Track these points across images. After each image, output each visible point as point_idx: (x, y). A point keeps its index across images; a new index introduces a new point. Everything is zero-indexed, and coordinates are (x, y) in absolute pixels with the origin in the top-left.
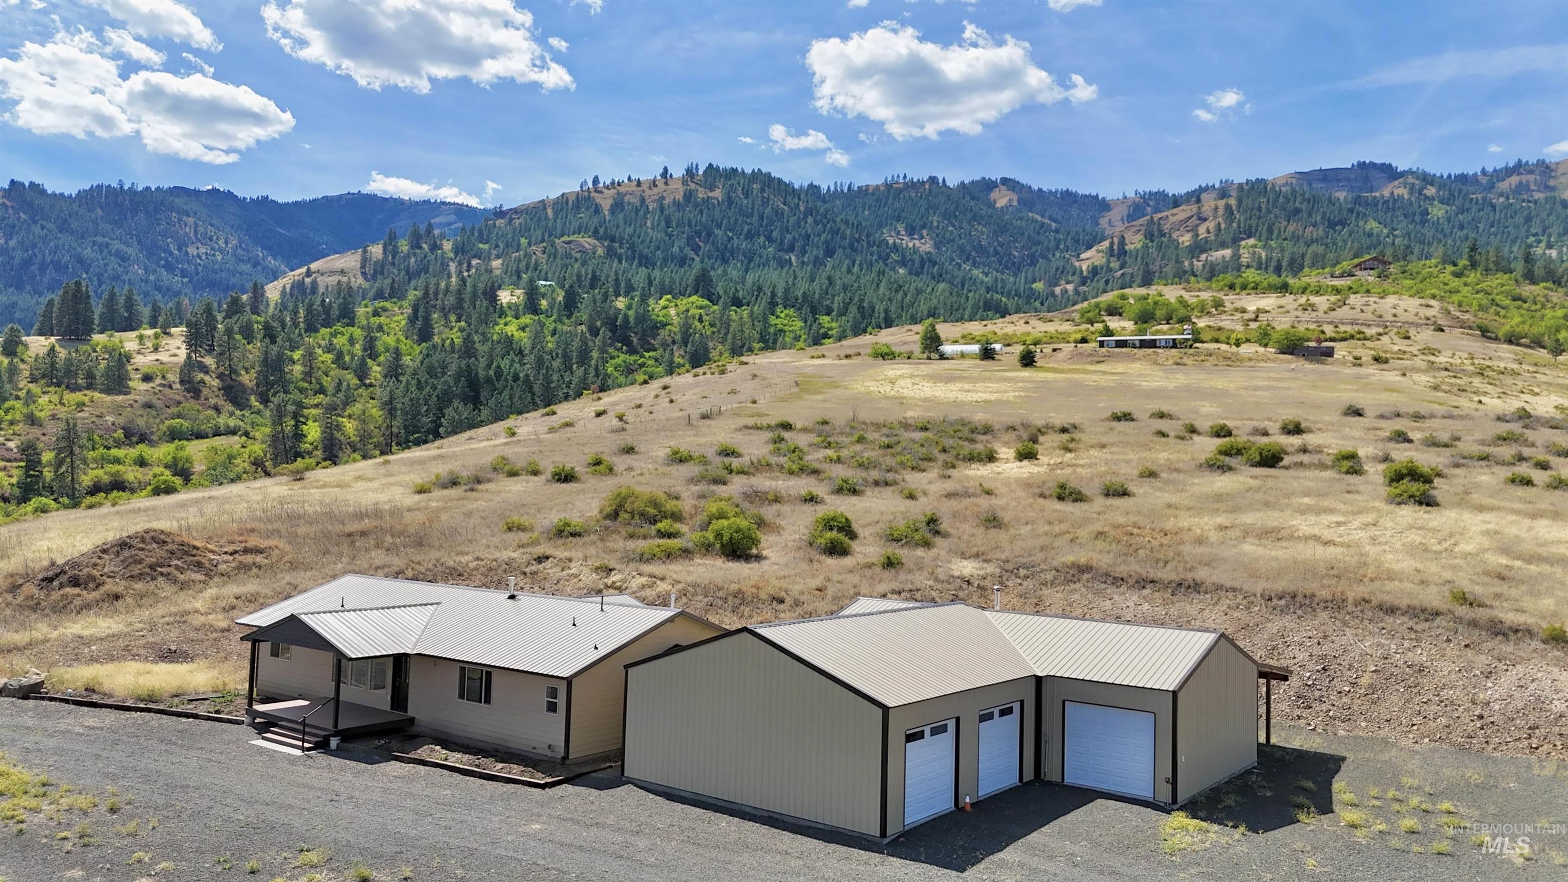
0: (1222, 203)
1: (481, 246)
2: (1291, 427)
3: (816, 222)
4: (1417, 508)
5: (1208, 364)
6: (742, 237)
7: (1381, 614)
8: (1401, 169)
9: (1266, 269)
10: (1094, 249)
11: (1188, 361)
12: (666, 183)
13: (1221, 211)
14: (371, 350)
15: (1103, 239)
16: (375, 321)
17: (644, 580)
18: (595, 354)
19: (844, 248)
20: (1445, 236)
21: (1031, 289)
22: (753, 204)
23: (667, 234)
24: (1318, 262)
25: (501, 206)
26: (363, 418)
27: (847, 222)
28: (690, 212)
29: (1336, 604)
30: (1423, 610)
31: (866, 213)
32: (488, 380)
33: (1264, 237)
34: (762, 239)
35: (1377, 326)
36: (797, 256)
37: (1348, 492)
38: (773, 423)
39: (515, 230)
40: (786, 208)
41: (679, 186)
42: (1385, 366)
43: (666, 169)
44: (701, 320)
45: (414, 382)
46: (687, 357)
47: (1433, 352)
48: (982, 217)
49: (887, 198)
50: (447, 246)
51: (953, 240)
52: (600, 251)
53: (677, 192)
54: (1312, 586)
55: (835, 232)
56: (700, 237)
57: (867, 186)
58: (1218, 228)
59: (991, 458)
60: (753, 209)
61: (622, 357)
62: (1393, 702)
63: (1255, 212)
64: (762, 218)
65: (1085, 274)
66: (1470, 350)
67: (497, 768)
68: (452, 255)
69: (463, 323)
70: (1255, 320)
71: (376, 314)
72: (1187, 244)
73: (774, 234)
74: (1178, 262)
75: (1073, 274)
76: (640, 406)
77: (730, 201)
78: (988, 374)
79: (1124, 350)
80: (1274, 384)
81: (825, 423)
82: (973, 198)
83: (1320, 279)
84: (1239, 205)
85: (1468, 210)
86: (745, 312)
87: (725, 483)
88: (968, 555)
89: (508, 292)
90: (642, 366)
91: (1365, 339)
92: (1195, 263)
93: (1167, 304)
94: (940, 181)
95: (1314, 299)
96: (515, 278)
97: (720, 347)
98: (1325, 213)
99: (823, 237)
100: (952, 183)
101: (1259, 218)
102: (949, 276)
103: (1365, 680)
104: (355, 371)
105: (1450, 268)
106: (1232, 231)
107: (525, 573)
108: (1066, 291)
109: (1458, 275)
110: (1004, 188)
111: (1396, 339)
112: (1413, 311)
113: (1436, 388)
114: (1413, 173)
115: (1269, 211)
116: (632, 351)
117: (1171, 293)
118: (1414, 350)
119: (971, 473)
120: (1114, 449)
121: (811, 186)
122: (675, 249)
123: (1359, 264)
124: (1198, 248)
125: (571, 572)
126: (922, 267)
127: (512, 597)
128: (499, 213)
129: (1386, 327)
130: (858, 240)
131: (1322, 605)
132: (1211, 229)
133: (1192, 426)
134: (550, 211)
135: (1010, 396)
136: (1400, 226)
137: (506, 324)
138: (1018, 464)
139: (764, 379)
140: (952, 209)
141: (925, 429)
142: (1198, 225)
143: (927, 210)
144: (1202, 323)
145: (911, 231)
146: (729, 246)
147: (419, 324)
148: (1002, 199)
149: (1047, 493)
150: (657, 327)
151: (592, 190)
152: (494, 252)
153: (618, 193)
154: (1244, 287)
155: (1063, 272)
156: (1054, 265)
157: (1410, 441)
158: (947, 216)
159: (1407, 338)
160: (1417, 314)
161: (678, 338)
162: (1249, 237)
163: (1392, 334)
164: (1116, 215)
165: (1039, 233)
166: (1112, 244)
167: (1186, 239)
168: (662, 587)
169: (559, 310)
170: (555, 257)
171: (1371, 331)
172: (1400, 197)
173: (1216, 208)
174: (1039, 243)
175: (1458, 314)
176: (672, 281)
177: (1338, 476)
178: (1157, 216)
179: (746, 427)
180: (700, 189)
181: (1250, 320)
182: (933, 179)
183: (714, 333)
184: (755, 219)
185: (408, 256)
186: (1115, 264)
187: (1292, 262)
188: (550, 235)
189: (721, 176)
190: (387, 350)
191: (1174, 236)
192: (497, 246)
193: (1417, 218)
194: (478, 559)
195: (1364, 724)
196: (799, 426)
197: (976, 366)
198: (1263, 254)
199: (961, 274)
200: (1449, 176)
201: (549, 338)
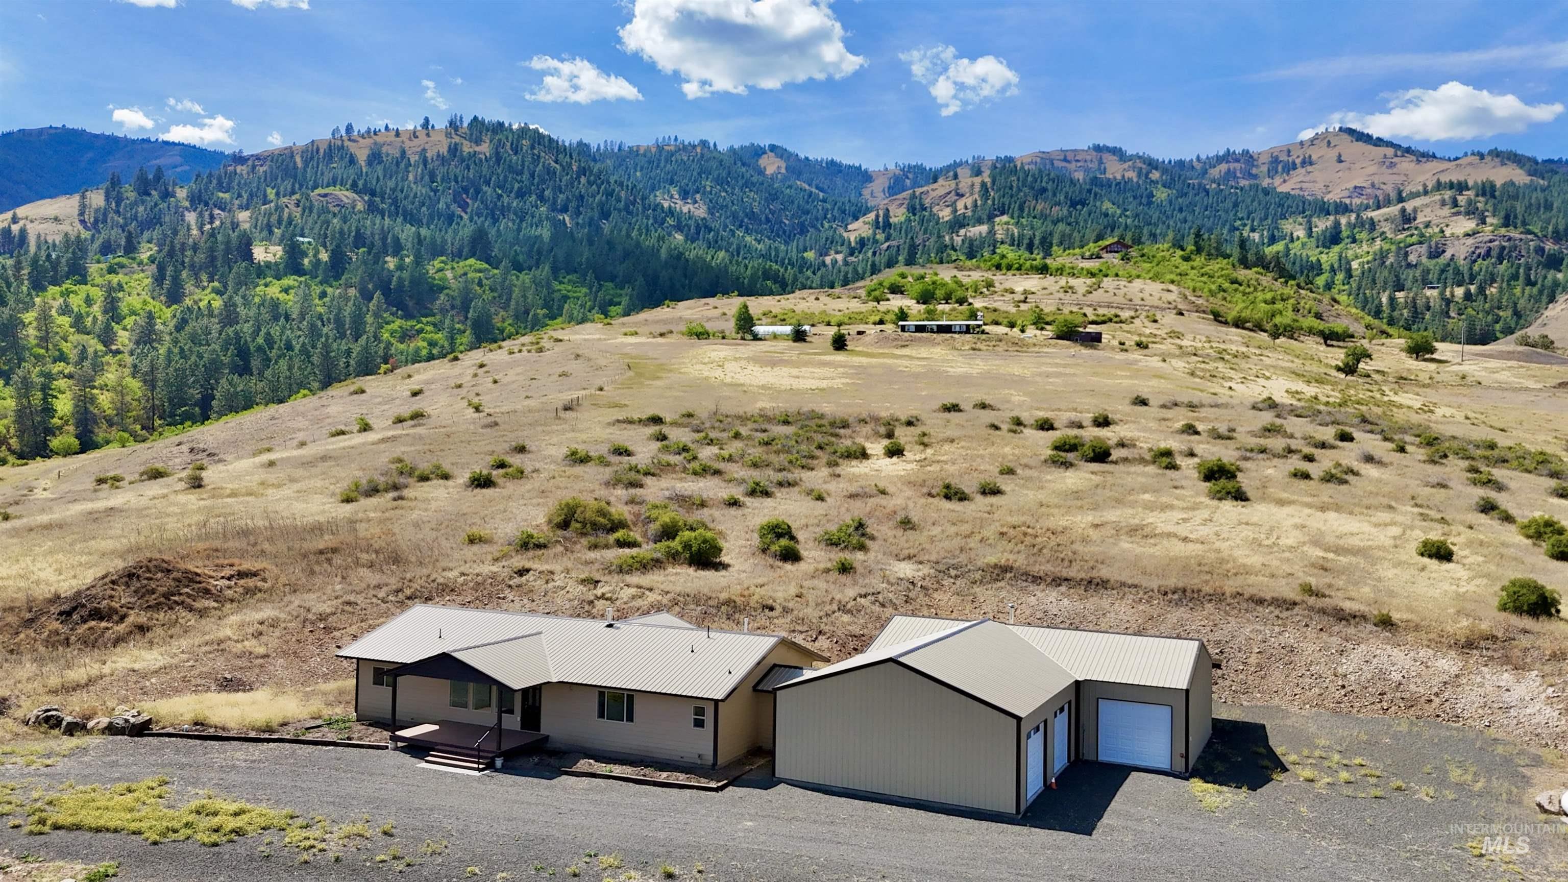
0: (977, 180)
1: (221, 195)
2: (1101, 420)
3: (590, 183)
4: (1235, 503)
5: (1000, 349)
6: (512, 195)
7: (1253, 605)
8: (1129, 153)
9: (1018, 246)
10: (861, 220)
11: (982, 346)
12: (428, 135)
13: (977, 188)
14: (112, 310)
15: (868, 211)
16: (115, 279)
17: (633, 591)
18: (369, 319)
19: (620, 211)
20: (1167, 217)
21: (803, 258)
22: (523, 161)
23: (432, 190)
24: (1067, 243)
25: (241, 151)
26: (120, 390)
27: (621, 184)
28: (456, 167)
29: (1218, 597)
30: (1285, 601)
31: (638, 174)
32: (259, 349)
33: (1016, 215)
34: (534, 197)
35: (1129, 309)
36: (571, 218)
37: (1176, 488)
38: (644, 417)
39: (259, 178)
40: (558, 166)
41: (442, 138)
42: (1146, 351)
43: (427, 120)
44: (480, 284)
45: (176, 350)
46: (469, 323)
47: (1178, 335)
48: (753, 184)
49: (659, 160)
50: (181, 193)
51: (726, 206)
52: (360, 206)
53: (439, 145)
54: (1194, 582)
55: (609, 194)
56: (467, 194)
57: (638, 146)
58: (975, 205)
59: (864, 455)
60: (523, 165)
61: (398, 322)
62: (1277, 676)
63: (1007, 190)
64: (532, 176)
65: (853, 244)
66: (1207, 333)
67: (663, 776)
68: (187, 204)
69: (216, 284)
70: (1025, 302)
71: (111, 270)
72: (946, 219)
73: (547, 193)
74: (940, 237)
75: (842, 245)
76: (460, 386)
77: (498, 158)
78: (806, 357)
79: (924, 335)
80: (1061, 370)
81: (690, 415)
82: (744, 164)
83: (1073, 259)
84: (994, 183)
85: (1186, 194)
86: (525, 278)
87: (641, 486)
88: (902, 557)
89: (262, 249)
90: (420, 331)
91: (1121, 322)
92: (955, 238)
93: (944, 285)
94: (712, 145)
95: (1073, 282)
96: (265, 233)
97: (502, 313)
98: (1067, 193)
99: (598, 198)
100: (722, 147)
101: (1012, 196)
102: (724, 243)
103: (1253, 660)
104: (99, 336)
105: (1179, 253)
106: (987, 207)
107: (510, 586)
108: (836, 261)
109: (1186, 259)
110: (772, 154)
111: (1147, 323)
112: (1157, 295)
113: (1192, 374)
114: (1140, 157)
115: (1020, 190)
116: (408, 316)
117: (946, 274)
118: (1162, 332)
119: (855, 470)
120: (963, 444)
121: (580, 144)
122: (442, 205)
123: (1106, 247)
124: (958, 223)
125: (557, 584)
126: (698, 233)
127: (610, 626)
128: (239, 159)
129: (1137, 310)
130: (634, 203)
131: (1208, 598)
132: (969, 206)
133: (1018, 419)
134: (298, 159)
135: (838, 383)
136: (1130, 207)
137: (266, 285)
138: (888, 459)
139: (589, 360)
140: (724, 174)
141: (786, 422)
142: (956, 201)
143: (699, 174)
144: (978, 303)
145: (685, 195)
146: (499, 204)
147: (167, 283)
148: (771, 166)
149: (934, 492)
150: (436, 289)
151: (345, 137)
152: (237, 202)
153: (375, 143)
154: (1009, 268)
155: (832, 242)
156: (823, 235)
157: (1197, 433)
158: (719, 181)
159: (1155, 321)
160: (1160, 299)
161: (458, 302)
162: (1003, 214)
163: (1142, 317)
164: (878, 186)
165: (808, 202)
166: (877, 216)
167: (945, 214)
168: (652, 597)
169: (324, 271)
170: (311, 212)
171: (1125, 315)
172: (1130, 180)
173: (973, 185)
174: (808, 212)
175: (1193, 299)
176: (444, 241)
177: (1160, 471)
178: (918, 191)
179: (618, 421)
180: (465, 142)
181: (1020, 302)
182: (704, 143)
183: (494, 298)
184: (526, 176)
185: (135, 204)
186: (880, 237)
187: (1043, 240)
188: (301, 186)
189: (488, 130)
190: (133, 313)
191: (935, 210)
192: (240, 196)
193: (1144, 200)
194: (463, 574)
195: (1259, 695)
196: (668, 420)
197: (791, 349)
198: (1016, 231)
199: (735, 241)
200: (1170, 162)
201: (317, 301)
